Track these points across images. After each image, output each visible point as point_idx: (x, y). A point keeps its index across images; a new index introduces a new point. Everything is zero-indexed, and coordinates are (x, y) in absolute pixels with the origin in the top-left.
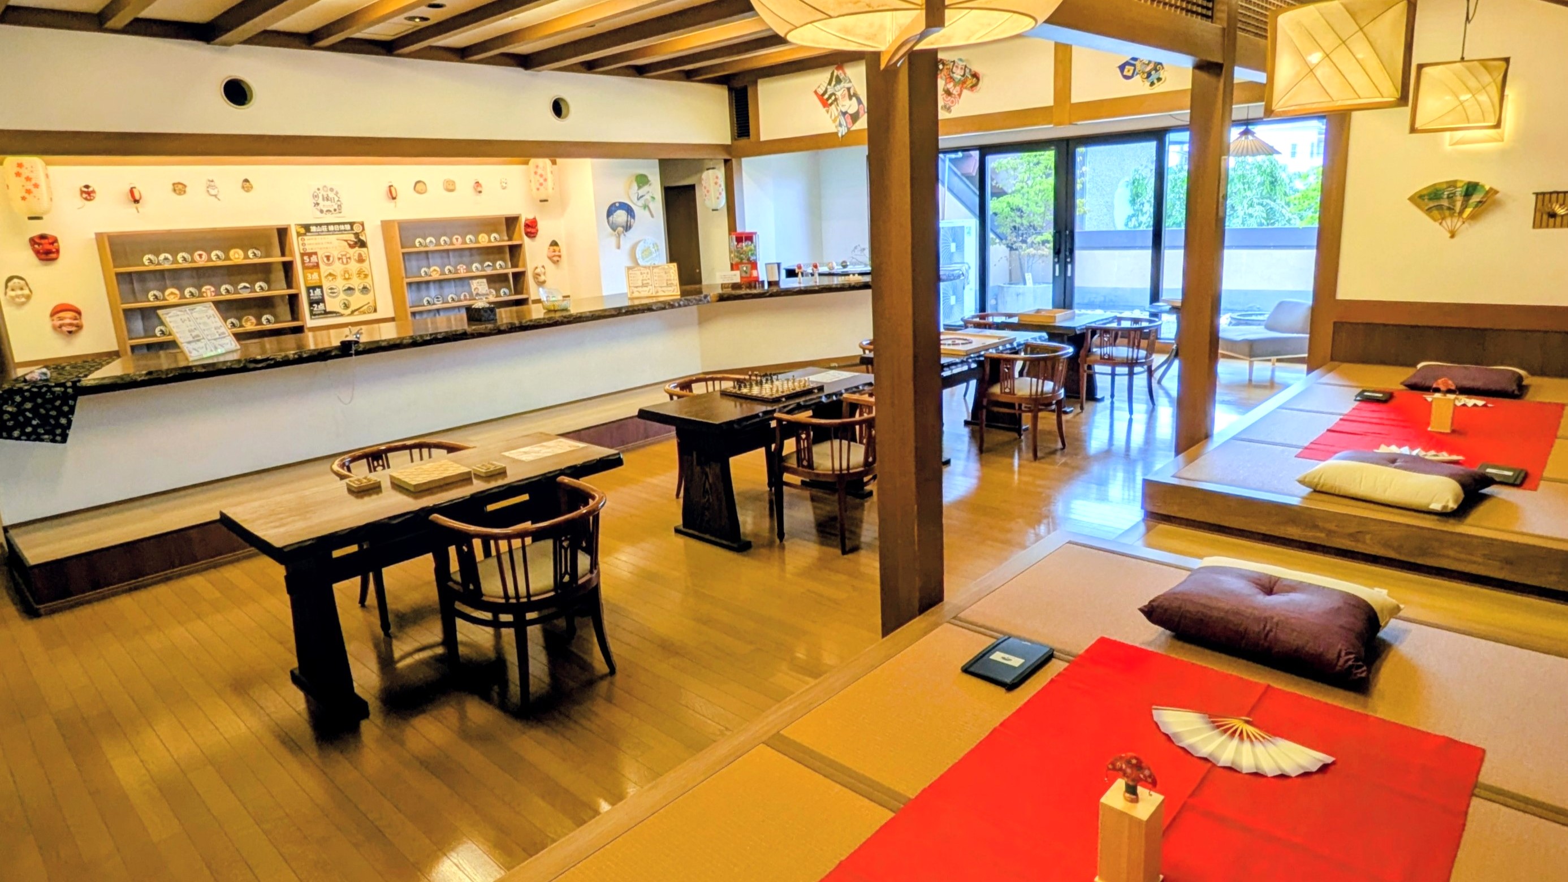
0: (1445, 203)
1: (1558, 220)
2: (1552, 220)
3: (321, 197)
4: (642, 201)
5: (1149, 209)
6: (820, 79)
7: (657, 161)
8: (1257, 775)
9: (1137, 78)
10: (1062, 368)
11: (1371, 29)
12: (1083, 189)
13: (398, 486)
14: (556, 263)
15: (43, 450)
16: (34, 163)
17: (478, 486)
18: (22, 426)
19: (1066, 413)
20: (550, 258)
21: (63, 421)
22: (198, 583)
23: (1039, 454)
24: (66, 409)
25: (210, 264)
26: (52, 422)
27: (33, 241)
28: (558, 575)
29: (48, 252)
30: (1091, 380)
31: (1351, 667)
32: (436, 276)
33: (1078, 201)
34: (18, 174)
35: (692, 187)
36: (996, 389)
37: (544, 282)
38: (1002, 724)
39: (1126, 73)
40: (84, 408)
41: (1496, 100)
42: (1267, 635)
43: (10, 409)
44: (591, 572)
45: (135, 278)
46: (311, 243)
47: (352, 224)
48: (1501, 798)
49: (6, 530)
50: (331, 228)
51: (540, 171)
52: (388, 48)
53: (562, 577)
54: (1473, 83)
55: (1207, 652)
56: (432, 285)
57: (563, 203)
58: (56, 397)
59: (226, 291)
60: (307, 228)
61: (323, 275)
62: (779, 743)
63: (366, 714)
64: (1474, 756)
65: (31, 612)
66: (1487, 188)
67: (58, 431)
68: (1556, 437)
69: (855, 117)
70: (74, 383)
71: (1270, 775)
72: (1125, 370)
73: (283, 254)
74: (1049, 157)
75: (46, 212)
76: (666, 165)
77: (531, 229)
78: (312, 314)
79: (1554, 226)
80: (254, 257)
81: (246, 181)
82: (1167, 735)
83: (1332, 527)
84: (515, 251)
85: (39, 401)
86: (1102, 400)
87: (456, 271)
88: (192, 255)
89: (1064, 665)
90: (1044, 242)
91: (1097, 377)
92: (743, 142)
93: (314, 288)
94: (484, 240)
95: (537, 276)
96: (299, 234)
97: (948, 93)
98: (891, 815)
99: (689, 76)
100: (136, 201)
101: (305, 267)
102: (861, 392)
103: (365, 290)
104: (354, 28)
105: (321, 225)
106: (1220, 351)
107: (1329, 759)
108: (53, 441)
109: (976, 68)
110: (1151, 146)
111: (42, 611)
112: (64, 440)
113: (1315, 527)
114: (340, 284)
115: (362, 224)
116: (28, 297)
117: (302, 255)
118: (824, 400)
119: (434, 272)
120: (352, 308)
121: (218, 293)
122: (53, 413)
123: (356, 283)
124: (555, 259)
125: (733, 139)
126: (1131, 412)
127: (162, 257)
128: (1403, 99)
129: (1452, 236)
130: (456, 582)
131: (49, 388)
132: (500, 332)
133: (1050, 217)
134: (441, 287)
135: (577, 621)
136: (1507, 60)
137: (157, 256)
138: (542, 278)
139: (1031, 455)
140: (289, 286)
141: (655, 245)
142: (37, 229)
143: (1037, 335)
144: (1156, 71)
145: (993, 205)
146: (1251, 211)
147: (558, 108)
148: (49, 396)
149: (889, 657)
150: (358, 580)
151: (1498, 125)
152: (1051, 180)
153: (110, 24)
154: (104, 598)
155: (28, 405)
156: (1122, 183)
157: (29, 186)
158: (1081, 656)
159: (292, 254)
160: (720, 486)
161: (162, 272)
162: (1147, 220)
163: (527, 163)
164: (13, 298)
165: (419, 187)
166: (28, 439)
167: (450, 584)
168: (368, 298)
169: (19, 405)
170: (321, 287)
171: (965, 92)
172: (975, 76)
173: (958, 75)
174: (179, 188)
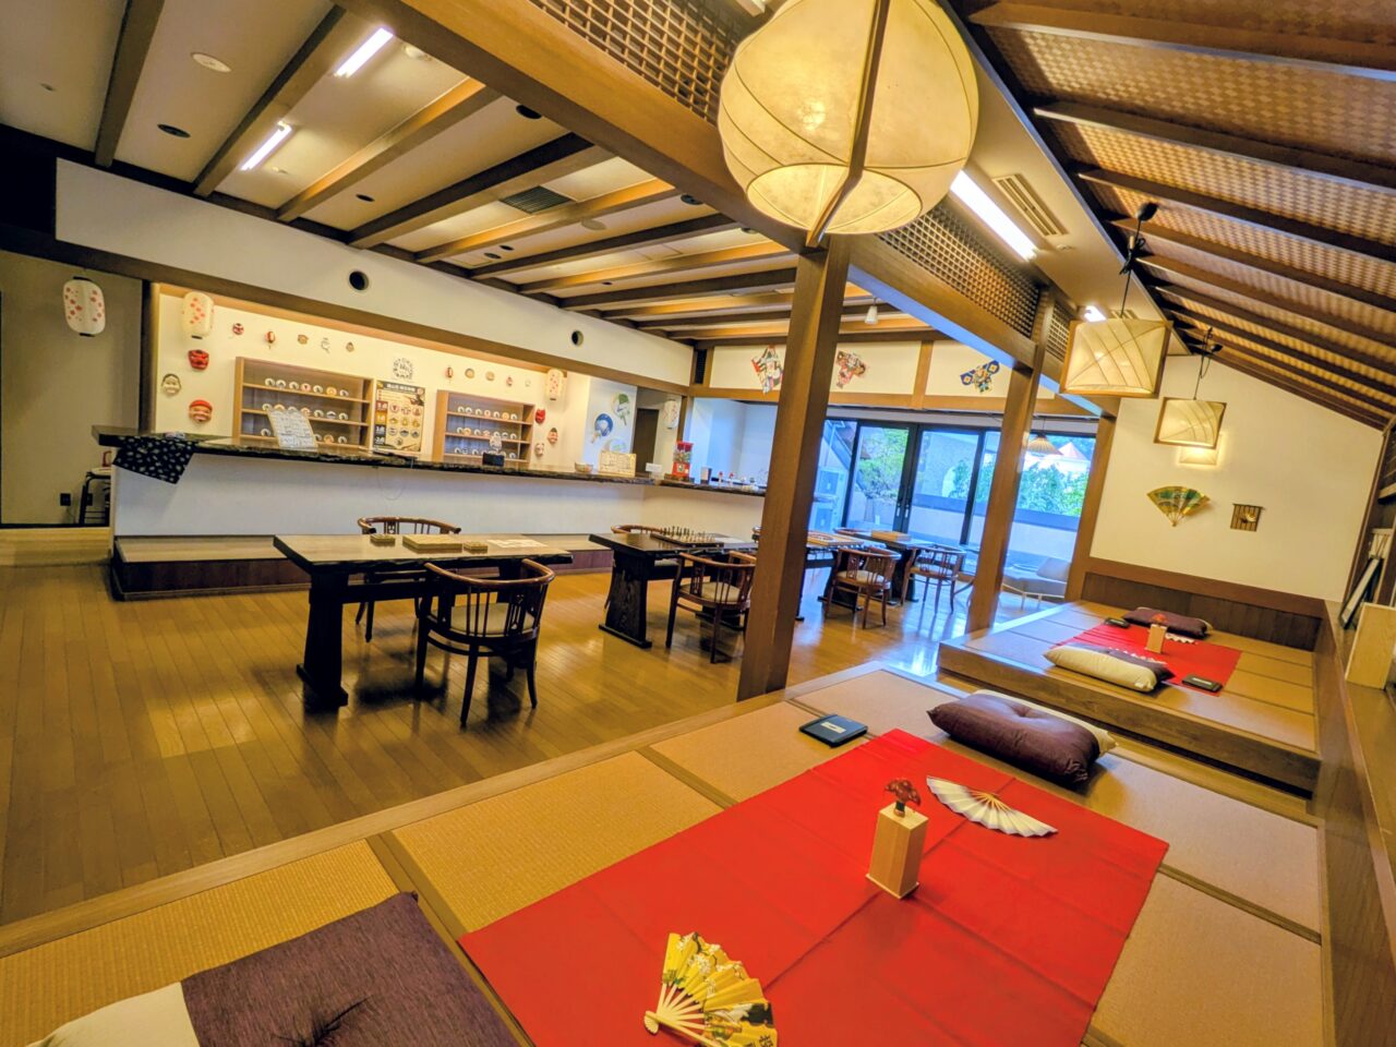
0: (1172, 501)
1: (1248, 525)
2: (1244, 525)
3: (401, 366)
4: (621, 413)
5: (966, 488)
6: (757, 353)
7: (636, 388)
8: (999, 831)
9: (973, 385)
10: (892, 567)
11: (1139, 339)
12: (924, 465)
13: (408, 544)
14: (552, 443)
15: (159, 485)
16: (206, 300)
17: (464, 554)
18: (147, 465)
19: (890, 604)
20: (549, 440)
21: (179, 468)
22: (247, 601)
23: (867, 626)
24: (182, 460)
25: (311, 394)
26: (170, 467)
27: (191, 353)
28: (509, 622)
29: (199, 363)
30: (911, 584)
31: (1076, 772)
32: (467, 434)
33: (919, 473)
34: (192, 305)
35: (656, 412)
36: (843, 575)
37: (541, 455)
38: (815, 769)
39: (965, 380)
40: (195, 463)
41: (1216, 429)
42: (1017, 742)
43: (142, 451)
44: (533, 627)
45: (256, 392)
46: (386, 395)
47: (416, 388)
48: (1177, 876)
49: (116, 538)
50: (402, 388)
51: (554, 379)
52: (467, 274)
53: (511, 625)
54: (1201, 415)
55: (973, 751)
56: (462, 441)
57: (565, 404)
58: (178, 450)
59: (318, 414)
60: (385, 384)
61: (389, 418)
62: (647, 752)
63: (345, 703)
64: (1163, 847)
65: (117, 597)
66: (1202, 495)
67: (173, 474)
68: (1234, 668)
69: (776, 382)
70: (194, 443)
71: (1008, 832)
72: (936, 581)
73: (364, 397)
74: (903, 435)
75: (207, 334)
76: (641, 390)
77: (540, 417)
78: (375, 443)
79: (1245, 529)
80: (343, 395)
81: (350, 344)
82: (935, 795)
83: (1071, 695)
84: (526, 429)
85: (165, 450)
86: (917, 601)
87: (482, 434)
88: (300, 384)
89: (867, 741)
90: (892, 496)
91: (916, 582)
92: (698, 386)
93: (380, 426)
94: (506, 417)
95: (537, 449)
96: (378, 387)
97: (843, 375)
98: (720, 810)
99: (669, 335)
100: (271, 342)
101: (377, 411)
102: (749, 553)
103: (415, 435)
104: (447, 253)
105: (395, 384)
106: (1003, 584)
107: (1053, 830)
108: (167, 480)
109: (863, 361)
110: (973, 439)
111: (126, 597)
112: (175, 482)
113: (1059, 694)
114: (399, 427)
115: (424, 390)
116: (177, 391)
117: (377, 402)
118: (723, 552)
119: (467, 432)
120: (404, 445)
121: (312, 414)
122: (173, 461)
123: (410, 428)
124: (552, 441)
125: (691, 383)
126: (936, 611)
127: (279, 382)
128: (1156, 393)
129: (1175, 525)
130: (433, 617)
131: (175, 442)
132: (504, 473)
133: (898, 480)
134: (469, 444)
135: (516, 670)
136: (1225, 405)
137: (276, 380)
138: (541, 452)
139: (861, 626)
140: (363, 420)
141: (624, 444)
142: (196, 345)
143: (878, 544)
144: (986, 382)
145: (860, 464)
146: (1036, 501)
147: (576, 338)
148: (173, 448)
149: (737, 715)
150: (358, 605)
151: (1214, 447)
152: (903, 454)
153: (282, 217)
154: (175, 597)
155: (156, 451)
156: (951, 470)
157: (198, 314)
158: (879, 738)
159: (370, 399)
160: (638, 598)
161: (276, 392)
162: (964, 495)
163: (546, 372)
164: (167, 389)
165: (469, 373)
166: (150, 475)
167: (429, 617)
168: (416, 441)
169: (150, 450)
170: (385, 426)
171: (855, 377)
172: (863, 366)
173: (851, 364)
174: (302, 339)
